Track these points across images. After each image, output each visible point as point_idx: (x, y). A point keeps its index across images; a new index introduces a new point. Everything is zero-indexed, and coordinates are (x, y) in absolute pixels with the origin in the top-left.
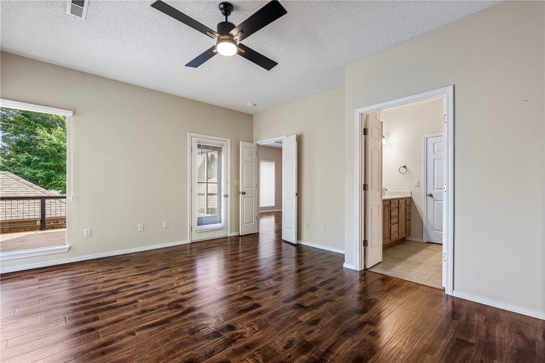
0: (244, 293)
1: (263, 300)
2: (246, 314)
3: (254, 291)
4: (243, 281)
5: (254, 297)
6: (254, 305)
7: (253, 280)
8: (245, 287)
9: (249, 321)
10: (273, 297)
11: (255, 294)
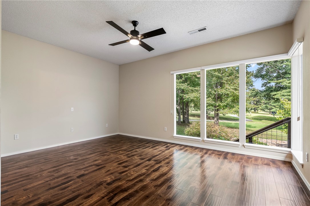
0: (128, 169)
1: (116, 167)
2: (124, 161)
3: (122, 171)
4: (131, 178)
5: (122, 168)
6: (121, 164)
7: (124, 179)
8: (128, 173)
9: (122, 159)
10: (110, 169)
11: (120, 170)
